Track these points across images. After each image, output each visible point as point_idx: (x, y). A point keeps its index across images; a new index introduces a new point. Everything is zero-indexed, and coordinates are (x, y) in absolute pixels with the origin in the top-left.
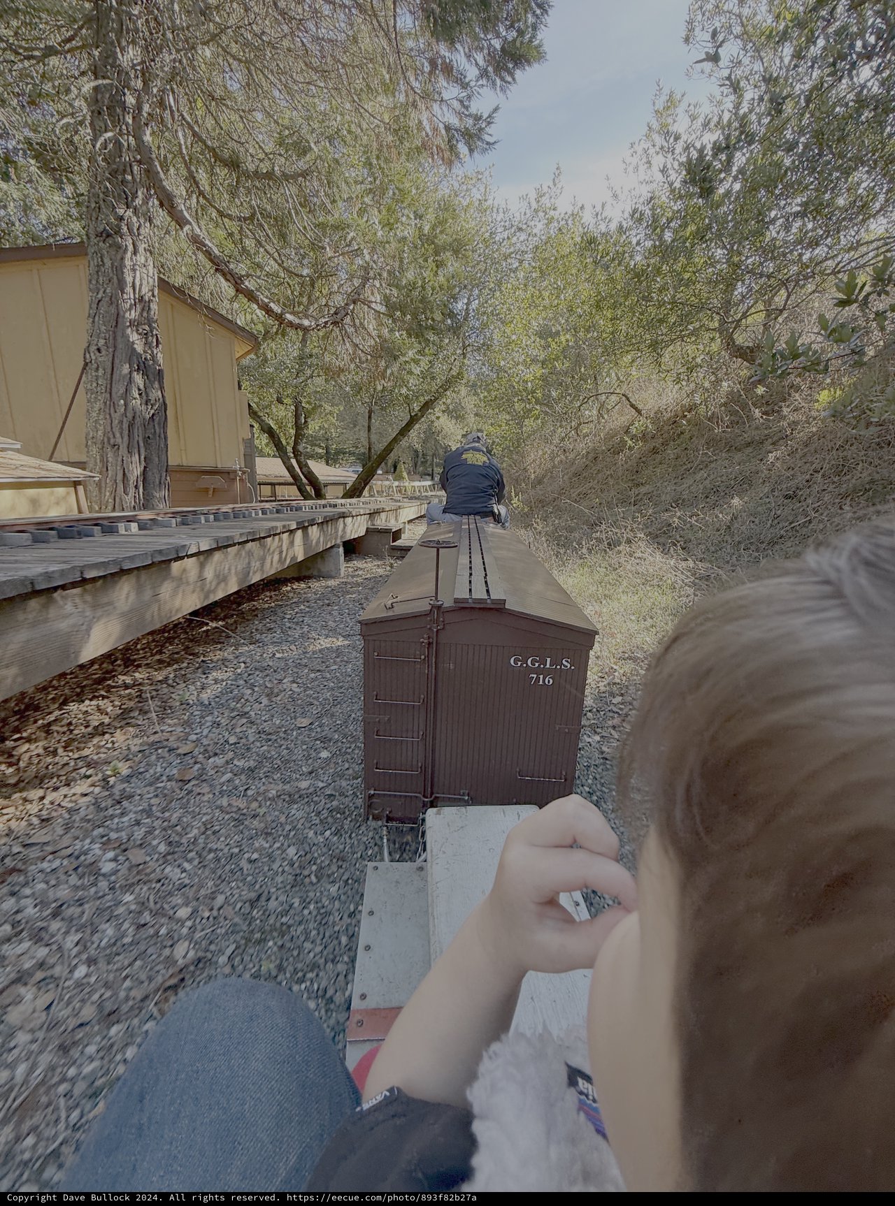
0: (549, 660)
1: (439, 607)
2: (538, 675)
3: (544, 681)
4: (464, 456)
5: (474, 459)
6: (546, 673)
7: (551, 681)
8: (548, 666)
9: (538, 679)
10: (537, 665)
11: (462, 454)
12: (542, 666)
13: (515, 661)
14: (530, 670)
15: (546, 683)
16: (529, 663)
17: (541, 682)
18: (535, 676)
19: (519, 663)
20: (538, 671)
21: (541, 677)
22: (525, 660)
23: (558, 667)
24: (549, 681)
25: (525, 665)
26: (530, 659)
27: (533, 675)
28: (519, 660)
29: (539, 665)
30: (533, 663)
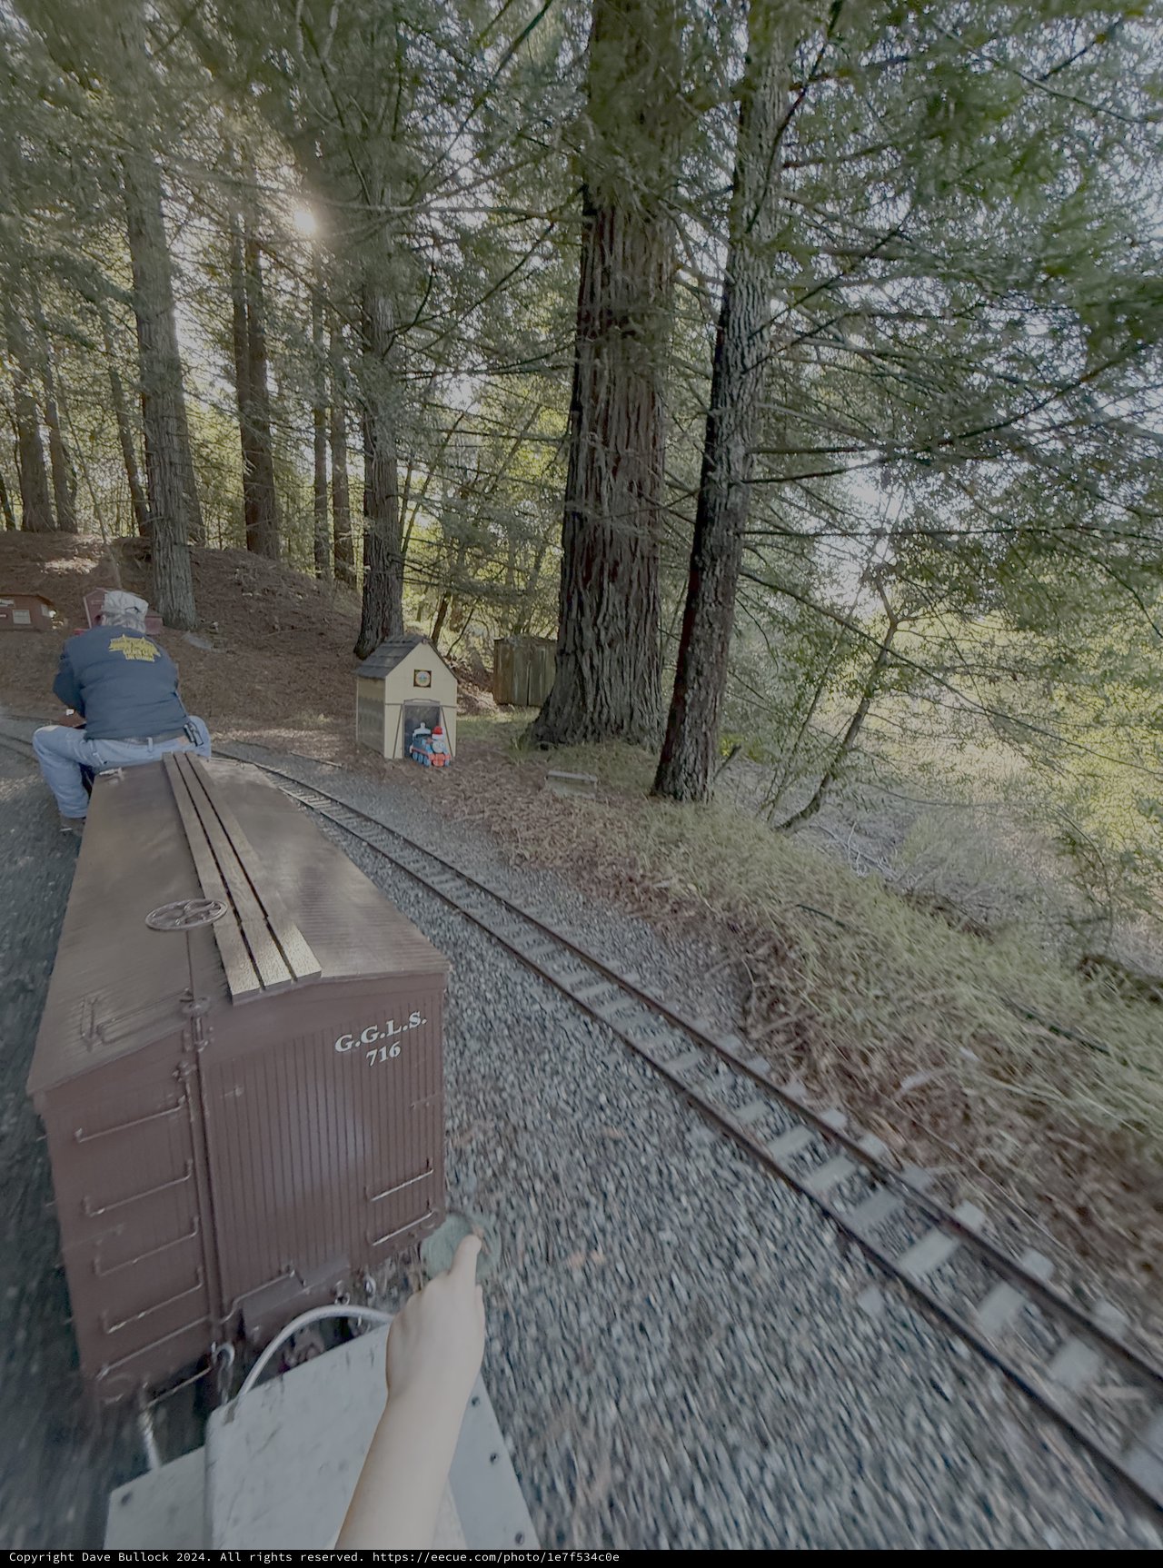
0: (390, 1024)
2: (379, 1049)
3: (388, 1055)
4: (115, 646)
5: (135, 652)
6: (387, 1042)
7: (398, 1050)
8: (391, 1032)
9: (379, 1055)
10: (375, 1036)
12: (383, 1036)
13: (343, 1046)
14: (370, 1047)
15: (392, 1054)
16: (364, 1038)
17: (384, 1057)
18: (374, 1053)
19: (349, 1044)
20: (377, 1045)
21: (384, 1050)
22: (357, 1037)
23: (405, 1028)
24: (395, 1051)
25: (358, 1044)
26: (366, 1031)
27: (371, 1053)
28: (349, 1040)
29: (379, 1036)
30: (369, 1036)
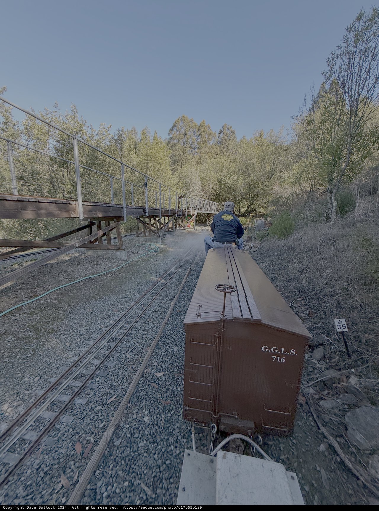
0: (283, 349)
1: (225, 320)
2: (277, 356)
3: (280, 360)
4: (222, 217)
5: (227, 218)
6: (281, 356)
7: (284, 360)
8: (283, 352)
9: (277, 359)
10: (276, 351)
11: (221, 216)
12: (279, 352)
13: (265, 349)
14: (273, 354)
16: (272, 349)
17: (278, 361)
18: (275, 357)
19: (267, 350)
21: (279, 358)
22: (270, 348)
23: (288, 353)
24: (283, 360)
25: (270, 351)
26: (273, 348)
27: (274, 357)
28: (267, 348)
29: (278, 352)
30: (274, 350)
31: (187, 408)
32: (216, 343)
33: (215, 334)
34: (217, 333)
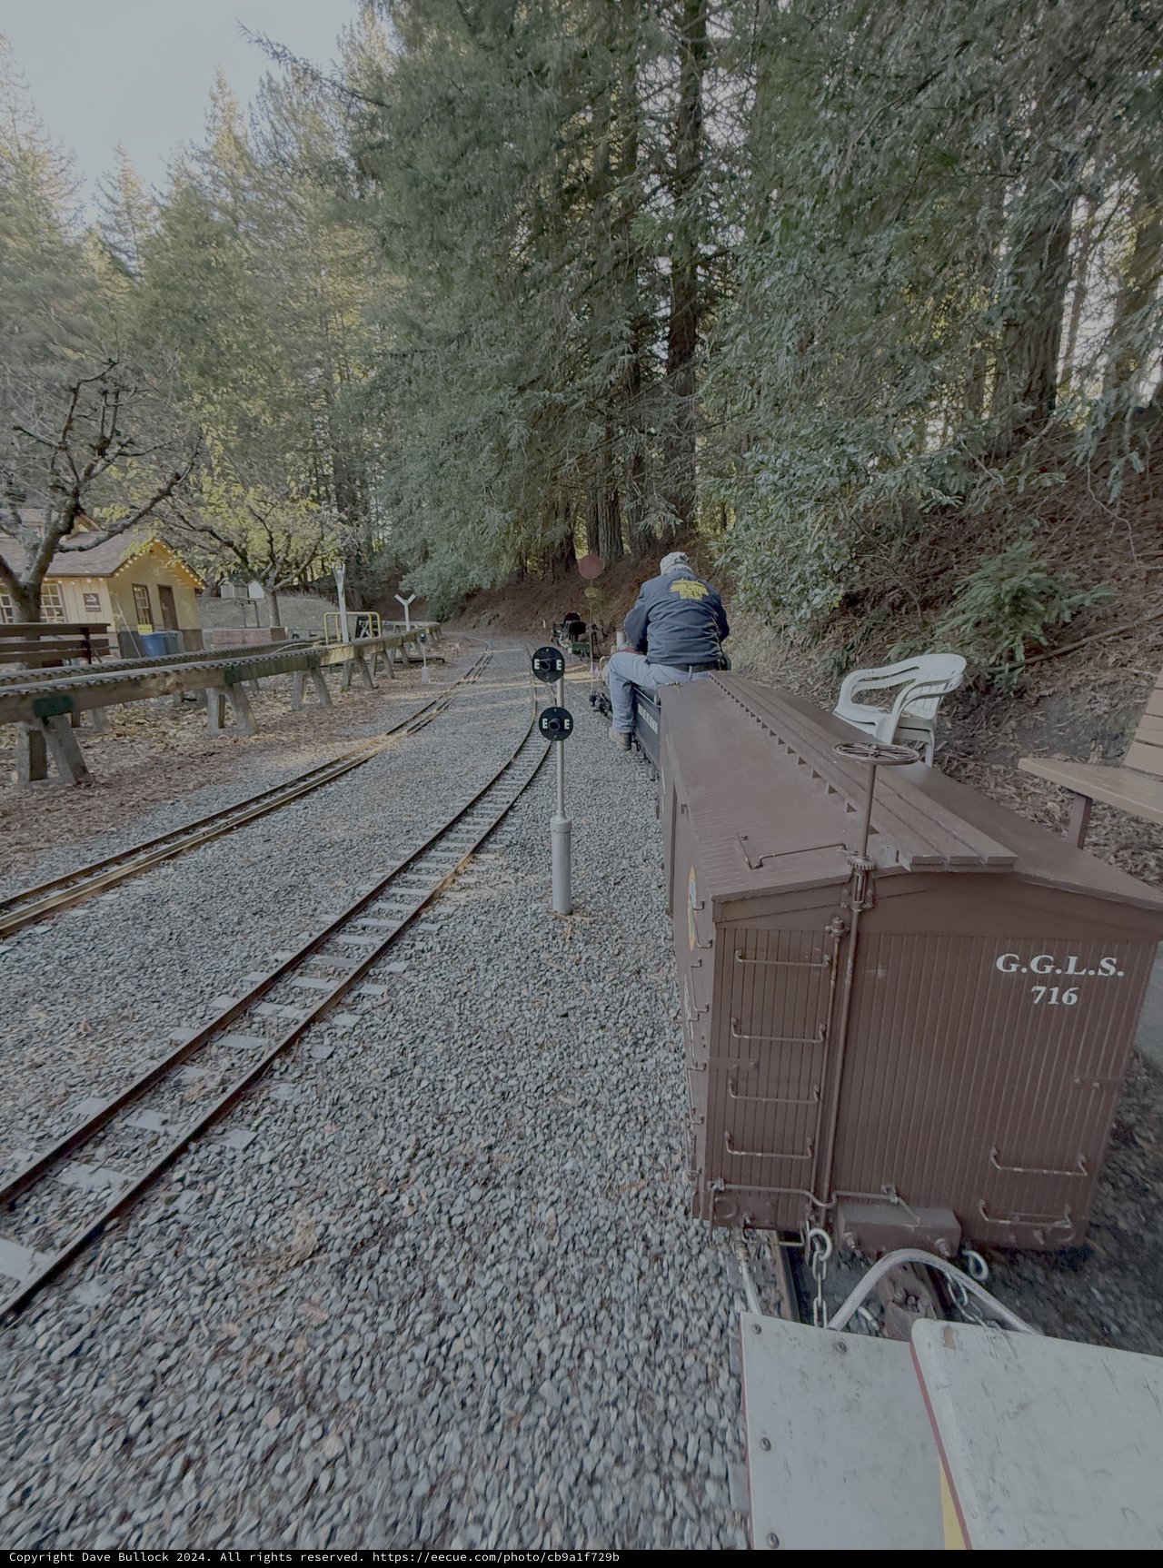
0: (1073, 960)
1: (869, 871)
2: (1050, 987)
3: (1059, 998)
4: (675, 588)
5: (689, 591)
6: (1065, 983)
7: (1074, 998)
8: (1071, 971)
9: (1048, 995)
10: (1048, 969)
11: (670, 584)
12: (1059, 971)
13: (1007, 965)
14: (1035, 979)
15: (1065, 999)
16: (1034, 964)
17: (1053, 1001)
18: (1043, 989)
19: (1014, 967)
20: (1049, 981)
21: (1055, 990)
22: (1025, 962)
23: (1091, 973)
24: (1070, 998)
25: (1024, 970)
26: (1037, 959)
27: (1038, 988)
28: (1014, 961)
29: (1054, 970)
30: (1041, 966)
31: (719, 1185)
32: (827, 958)
33: (827, 928)
34: (836, 921)
